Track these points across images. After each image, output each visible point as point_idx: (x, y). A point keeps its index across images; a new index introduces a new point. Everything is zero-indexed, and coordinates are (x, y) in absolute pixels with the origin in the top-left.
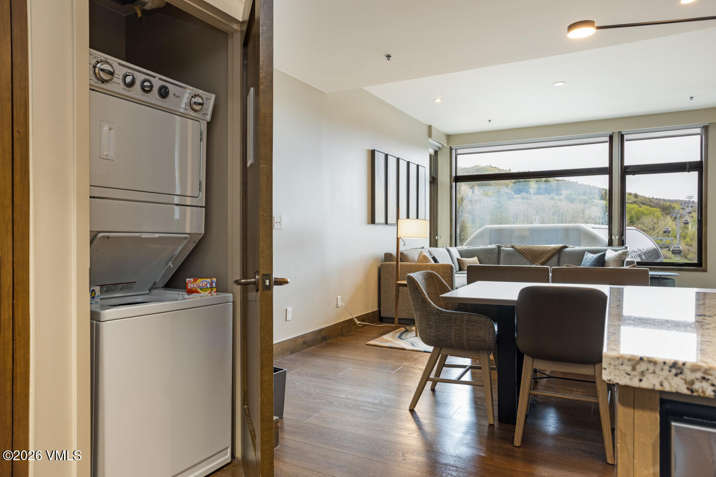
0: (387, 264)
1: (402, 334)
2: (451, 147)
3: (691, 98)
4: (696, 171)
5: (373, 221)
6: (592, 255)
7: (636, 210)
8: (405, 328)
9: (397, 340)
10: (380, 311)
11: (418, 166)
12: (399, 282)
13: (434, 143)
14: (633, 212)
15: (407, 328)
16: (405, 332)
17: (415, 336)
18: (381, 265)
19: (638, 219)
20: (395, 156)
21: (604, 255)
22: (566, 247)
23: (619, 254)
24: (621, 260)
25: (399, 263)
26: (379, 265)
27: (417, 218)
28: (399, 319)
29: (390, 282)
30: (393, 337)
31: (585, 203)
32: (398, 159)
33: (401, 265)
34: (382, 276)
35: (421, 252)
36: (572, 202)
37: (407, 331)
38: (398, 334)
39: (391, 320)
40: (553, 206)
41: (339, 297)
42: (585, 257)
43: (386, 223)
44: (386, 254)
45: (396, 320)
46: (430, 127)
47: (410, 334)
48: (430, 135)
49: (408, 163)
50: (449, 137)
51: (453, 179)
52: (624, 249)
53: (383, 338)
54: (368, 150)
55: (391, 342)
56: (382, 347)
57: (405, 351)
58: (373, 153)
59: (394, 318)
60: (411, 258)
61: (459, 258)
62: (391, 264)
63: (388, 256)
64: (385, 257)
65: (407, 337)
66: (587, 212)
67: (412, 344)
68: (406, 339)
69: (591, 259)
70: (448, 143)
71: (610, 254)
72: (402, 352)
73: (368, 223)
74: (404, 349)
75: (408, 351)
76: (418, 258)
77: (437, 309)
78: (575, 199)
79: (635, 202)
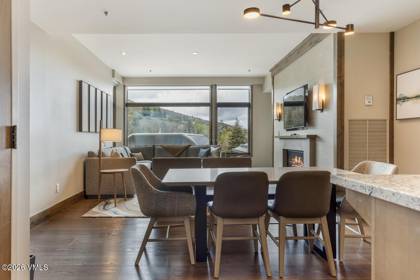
0: (89, 159)
1: (105, 206)
2: (124, 85)
3: (249, 70)
4: (247, 107)
5: (80, 129)
6: (204, 150)
7: (200, 126)
8: (105, 202)
9: (103, 211)
10: (85, 191)
11: (107, 95)
12: (102, 171)
13: (115, 81)
14: (199, 127)
15: (107, 201)
16: (106, 204)
17: (114, 206)
18: (86, 160)
19: (201, 131)
20: (94, 87)
21: (210, 150)
22: (190, 146)
23: (217, 149)
24: (218, 152)
25: (102, 158)
26: (84, 160)
27: (107, 128)
28: (101, 196)
29: (93, 171)
30: (99, 209)
31: (178, 123)
32: (96, 89)
33: (103, 160)
34: (86, 167)
35: (113, 150)
36: (171, 122)
37: (107, 204)
38: (102, 207)
39: (95, 197)
40: (162, 124)
41: (58, 184)
42: (200, 151)
43: (89, 131)
44: (89, 153)
45: (99, 197)
46: (113, 71)
47: (110, 205)
48: (113, 76)
49: (102, 92)
50: (124, 78)
51: (125, 105)
52: (218, 147)
53: (92, 210)
54: (78, 81)
55: (100, 213)
56: (95, 218)
57: (112, 219)
58: (80, 83)
59: (97, 196)
60: (106, 155)
61: (131, 153)
62: (93, 159)
63: (91, 154)
64: (88, 154)
65: (109, 208)
66: (178, 127)
67: (114, 212)
68: (109, 209)
69: (204, 152)
70: (123, 82)
71: (213, 149)
72: (110, 220)
73: (77, 131)
74: (111, 217)
75: (114, 219)
76: (111, 154)
77: (157, 191)
78: (173, 120)
79: (199, 123)
